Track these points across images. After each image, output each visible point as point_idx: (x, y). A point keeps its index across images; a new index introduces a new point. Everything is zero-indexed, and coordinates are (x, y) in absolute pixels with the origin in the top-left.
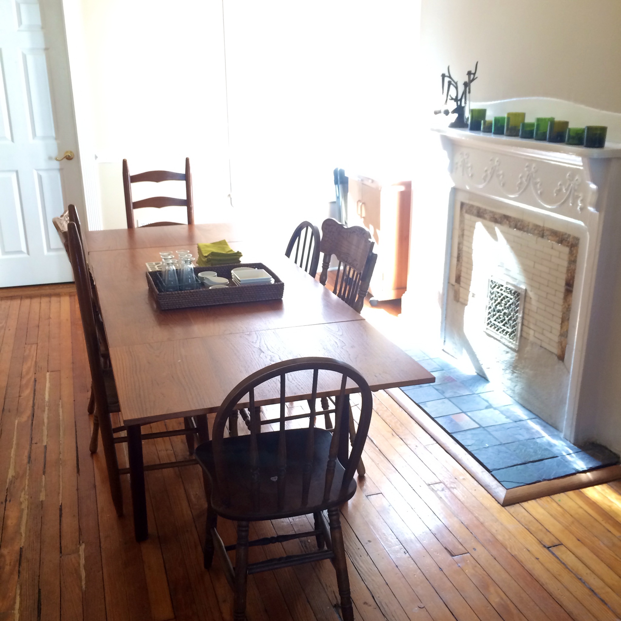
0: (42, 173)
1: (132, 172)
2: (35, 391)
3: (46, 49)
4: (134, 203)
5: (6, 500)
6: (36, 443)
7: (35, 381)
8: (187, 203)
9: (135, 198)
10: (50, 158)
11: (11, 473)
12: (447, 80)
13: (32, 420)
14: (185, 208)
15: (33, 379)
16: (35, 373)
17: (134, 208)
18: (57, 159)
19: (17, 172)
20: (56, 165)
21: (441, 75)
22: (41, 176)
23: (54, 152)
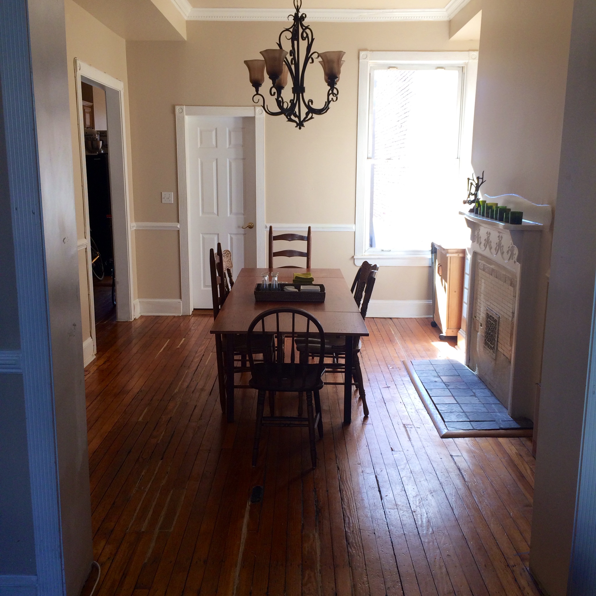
0: (233, 236)
1: (274, 234)
2: (201, 359)
3: (244, 159)
4: (274, 253)
5: (170, 400)
6: (193, 381)
7: (203, 355)
8: (307, 255)
9: (275, 250)
10: (239, 227)
11: (176, 391)
12: (470, 181)
13: (195, 372)
14: (305, 259)
15: (202, 354)
16: (204, 352)
17: (274, 256)
18: (242, 228)
19: (218, 234)
20: (242, 231)
21: (467, 178)
22: (232, 238)
23: (242, 223)
